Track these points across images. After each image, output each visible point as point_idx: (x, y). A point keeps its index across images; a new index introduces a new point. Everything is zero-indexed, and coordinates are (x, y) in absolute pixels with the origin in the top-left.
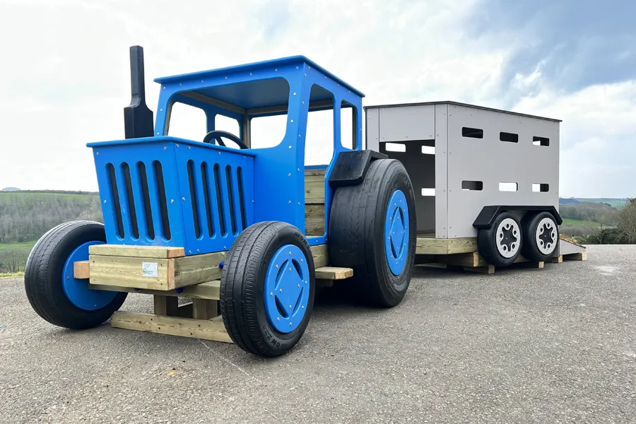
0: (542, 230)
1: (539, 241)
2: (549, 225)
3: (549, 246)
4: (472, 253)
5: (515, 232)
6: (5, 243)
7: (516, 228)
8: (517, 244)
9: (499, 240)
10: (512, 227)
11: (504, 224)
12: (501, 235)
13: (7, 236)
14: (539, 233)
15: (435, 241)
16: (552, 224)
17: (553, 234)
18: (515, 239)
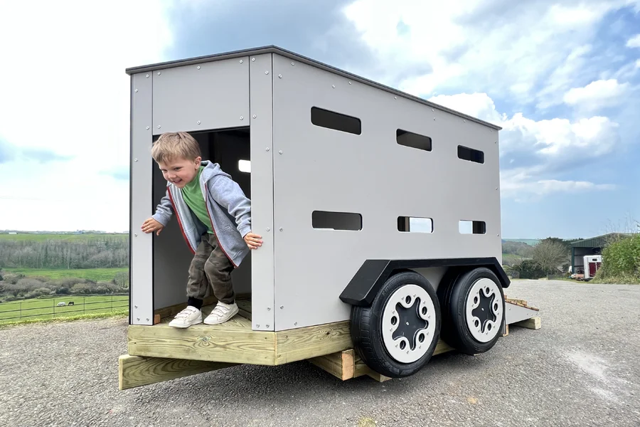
0: (476, 299)
1: (471, 319)
2: (488, 290)
3: (490, 326)
4: (340, 353)
5: (425, 310)
6: (120, 267)
7: (427, 301)
8: (430, 332)
9: (388, 328)
10: (418, 300)
11: (399, 296)
12: (394, 320)
13: (122, 263)
14: (471, 305)
15: (251, 336)
16: (494, 288)
17: (496, 305)
18: (424, 323)
